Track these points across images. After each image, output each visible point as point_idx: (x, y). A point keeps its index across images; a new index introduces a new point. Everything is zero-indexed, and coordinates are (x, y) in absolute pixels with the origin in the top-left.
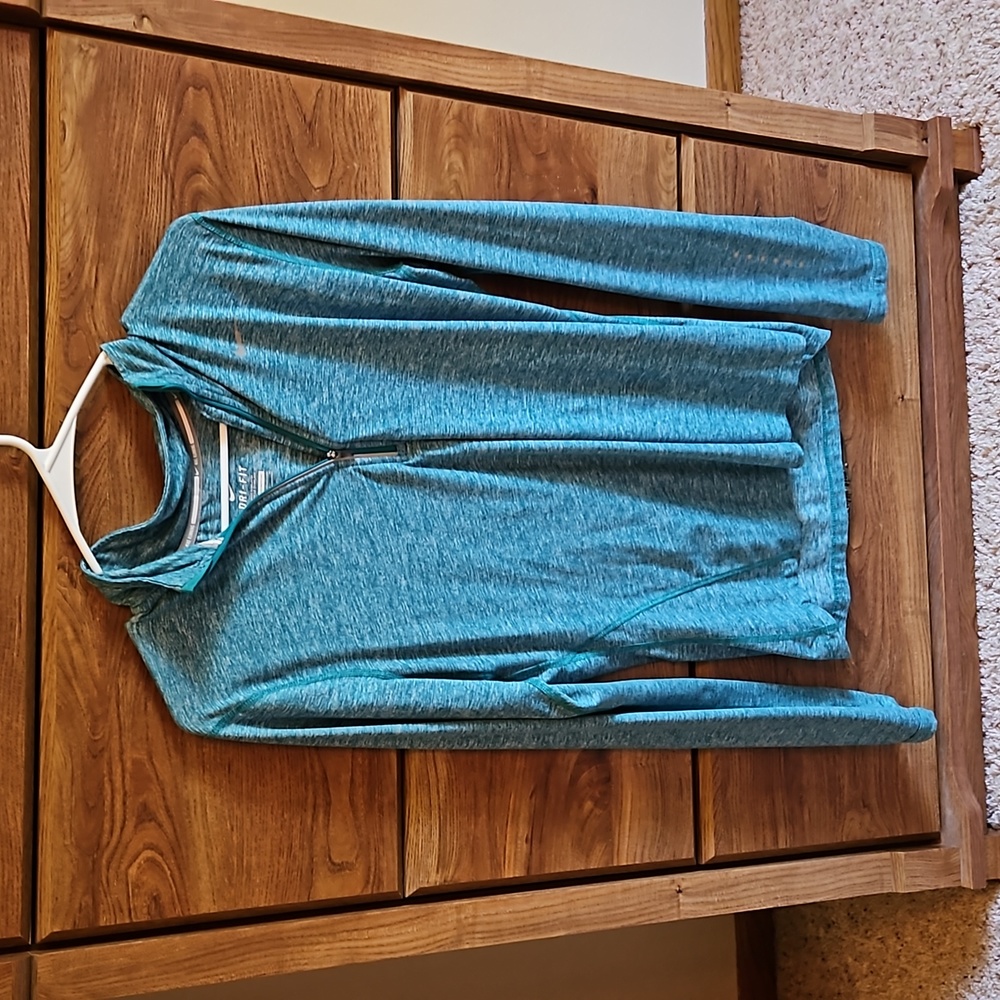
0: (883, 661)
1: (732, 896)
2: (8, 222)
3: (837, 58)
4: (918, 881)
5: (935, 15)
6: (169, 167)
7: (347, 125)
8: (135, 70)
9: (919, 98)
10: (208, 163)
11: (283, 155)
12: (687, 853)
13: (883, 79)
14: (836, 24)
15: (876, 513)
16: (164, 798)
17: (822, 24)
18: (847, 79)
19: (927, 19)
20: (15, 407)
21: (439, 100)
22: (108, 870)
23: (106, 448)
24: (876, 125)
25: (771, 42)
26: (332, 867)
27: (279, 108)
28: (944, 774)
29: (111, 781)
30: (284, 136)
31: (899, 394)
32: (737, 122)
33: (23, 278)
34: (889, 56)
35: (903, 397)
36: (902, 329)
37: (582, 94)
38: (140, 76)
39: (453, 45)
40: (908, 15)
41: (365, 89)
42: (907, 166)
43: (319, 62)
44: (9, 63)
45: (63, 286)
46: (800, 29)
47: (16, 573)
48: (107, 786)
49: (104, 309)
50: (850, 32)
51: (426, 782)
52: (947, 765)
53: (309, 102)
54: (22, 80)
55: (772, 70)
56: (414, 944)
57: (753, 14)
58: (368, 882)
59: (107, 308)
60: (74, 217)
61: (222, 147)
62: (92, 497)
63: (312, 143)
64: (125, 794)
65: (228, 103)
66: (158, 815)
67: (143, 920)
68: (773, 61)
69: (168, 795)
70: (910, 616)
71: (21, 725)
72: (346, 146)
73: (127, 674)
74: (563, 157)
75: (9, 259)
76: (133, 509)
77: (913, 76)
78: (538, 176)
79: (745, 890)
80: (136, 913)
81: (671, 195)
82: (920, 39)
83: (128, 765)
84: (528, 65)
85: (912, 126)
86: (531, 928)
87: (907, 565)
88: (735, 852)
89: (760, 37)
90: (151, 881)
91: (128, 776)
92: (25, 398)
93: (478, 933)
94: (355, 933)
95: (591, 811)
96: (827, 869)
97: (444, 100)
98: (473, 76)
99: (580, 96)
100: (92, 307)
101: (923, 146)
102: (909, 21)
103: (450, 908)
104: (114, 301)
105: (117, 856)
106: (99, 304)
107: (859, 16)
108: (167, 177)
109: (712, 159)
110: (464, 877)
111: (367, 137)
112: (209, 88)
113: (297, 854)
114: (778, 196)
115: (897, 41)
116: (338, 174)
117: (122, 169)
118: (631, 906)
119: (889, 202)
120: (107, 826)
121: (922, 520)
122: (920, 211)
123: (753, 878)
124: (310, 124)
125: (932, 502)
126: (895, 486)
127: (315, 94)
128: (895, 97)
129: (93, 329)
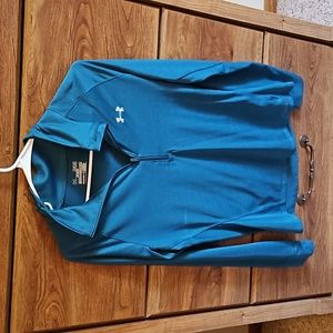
1: (261, 316)
4: (324, 310)
6: (72, 36)
7: (142, 22)
10: (88, 35)
11: (117, 33)
12: (246, 301)
16: (60, 283)
22: (38, 310)
26: (121, 308)
30: (118, 25)
32: (286, 28)
41: (150, 8)
45: (29, 83)
48: (39, 279)
53: (128, 12)
58: (133, 313)
60: (34, 55)
61: (93, 29)
63: (128, 29)
64: (46, 281)
65: (97, 11)
66: (58, 289)
71: (7, 256)
72: (141, 30)
74: (222, 39)
75: (8, 71)
78: (212, 46)
79: (266, 314)
80: (48, 326)
81: (260, 55)
83: (47, 270)
84: (212, 1)
88: (263, 300)
90: (54, 314)
91: (47, 275)
95: (214, 286)
97: (179, 13)
100: (40, 92)
105: (42, 305)
106: (43, 91)
108: (72, 40)
109: (276, 42)
110: (168, 311)
112: (90, 4)
116: (137, 42)
118: (226, 320)
120: (38, 294)
124: (128, 20)
127: (130, 8)
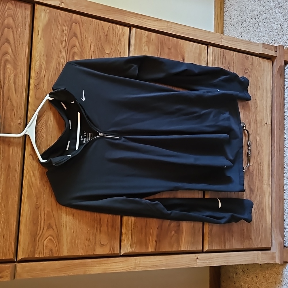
0: (257, 197)
1: (212, 261)
2: (22, 57)
3: (251, 28)
4: (264, 260)
5: (280, 17)
6: (67, 45)
7: (117, 36)
8: (59, 17)
9: (274, 40)
10: (77, 44)
11: (98, 44)
12: (200, 248)
13: (264, 34)
14: (251, 18)
15: (257, 155)
16: (55, 222)
17: (248, 18)
18: (254, 34)
19: (278, 18)
20: (20, 109)
21: (142, 31)
22: (38, 241)
23: (45, 122)
24: (263, 46)
25: (232, 23)
26: (101, 245)
27: (98, 30)
28: (273, 231)
29: (41, 216)
30: (99, 38)
31: (265, 122)
32: (224, 43)
33: (24, 73)
34: (266, 28)
35: (266, 123)
36: (267, 104)
37: (182, 32)
38: (60, 19)
39: (147, 16)
40: (272, 17)
41: (122, 27)
42: (271, 58)
43: (110, 18)
44: (24, 13)
45: (36, 76)
46: (241, 19)
47: (18, 155)
48: (40, 217)
49: (46, 83)
50: (255, 21)
51: (128, 223)
52: (274, 228)
53: (106, 29)
54: (28, 18)
55: (232, 31)
56: (122, 268)
57: (228, 15)
58: (110, 250)
59: (47, 83)
60: (40, 57)
61: (82, 40)
62: (40, 136)
63: (106, 41)
64: (44, 220)
65: (84, 28)
66: (53, 227)
67: (47, 256)
68: (233, 28)
69: (56, 221)
70: (265, 185)
71: (17, 199)
72: (116, 42)
73: (47, 186)
74: (176, 49)
75: (21, 67)
76: (51, 140)
77: (273, 34)
79: (216, 260)
80: (45, 254)
81: (205, 62)
82: (276, 23)
83: (46, 212)
84: (168, 23)
85: (273, 47)
86: (155, 266)
87: (265, 171)
88: (213, 249)
89: (229, 21)
90: (50, 245)
91: (45, 215)
92: (23, 107)
93: (140, 266)
94: (106, 264)
95: (174, 234)
96: (239, 255)
97: (144, 31)
98: (152, 25)
99: (181, 33)
100: (43, 82)
101: (275, 53)
102: (273, 18)
103: (133, 259)
104: (49, 81)
105: (41, 237)
106: (45, 82)
107: (258, 16)
108: (66, 47)
109: (217, 53)
110: (138, 250)
111: (122, 40)
112: (79, 23)
113: (91, 240)
114: (235, 64)
115: (269, 24)
116: (113, 50)
117: (54, 44)
118: (183, 262)
119: (265, 68)
120: (39, 229)
121: (270, 158)
122: (274, 72)
123: (218, 256)
124: (106, 35)
125: (273, 154)
126: (263, 148)
127: (108, 27)
128: (268, 39)
129: (43, 89)
